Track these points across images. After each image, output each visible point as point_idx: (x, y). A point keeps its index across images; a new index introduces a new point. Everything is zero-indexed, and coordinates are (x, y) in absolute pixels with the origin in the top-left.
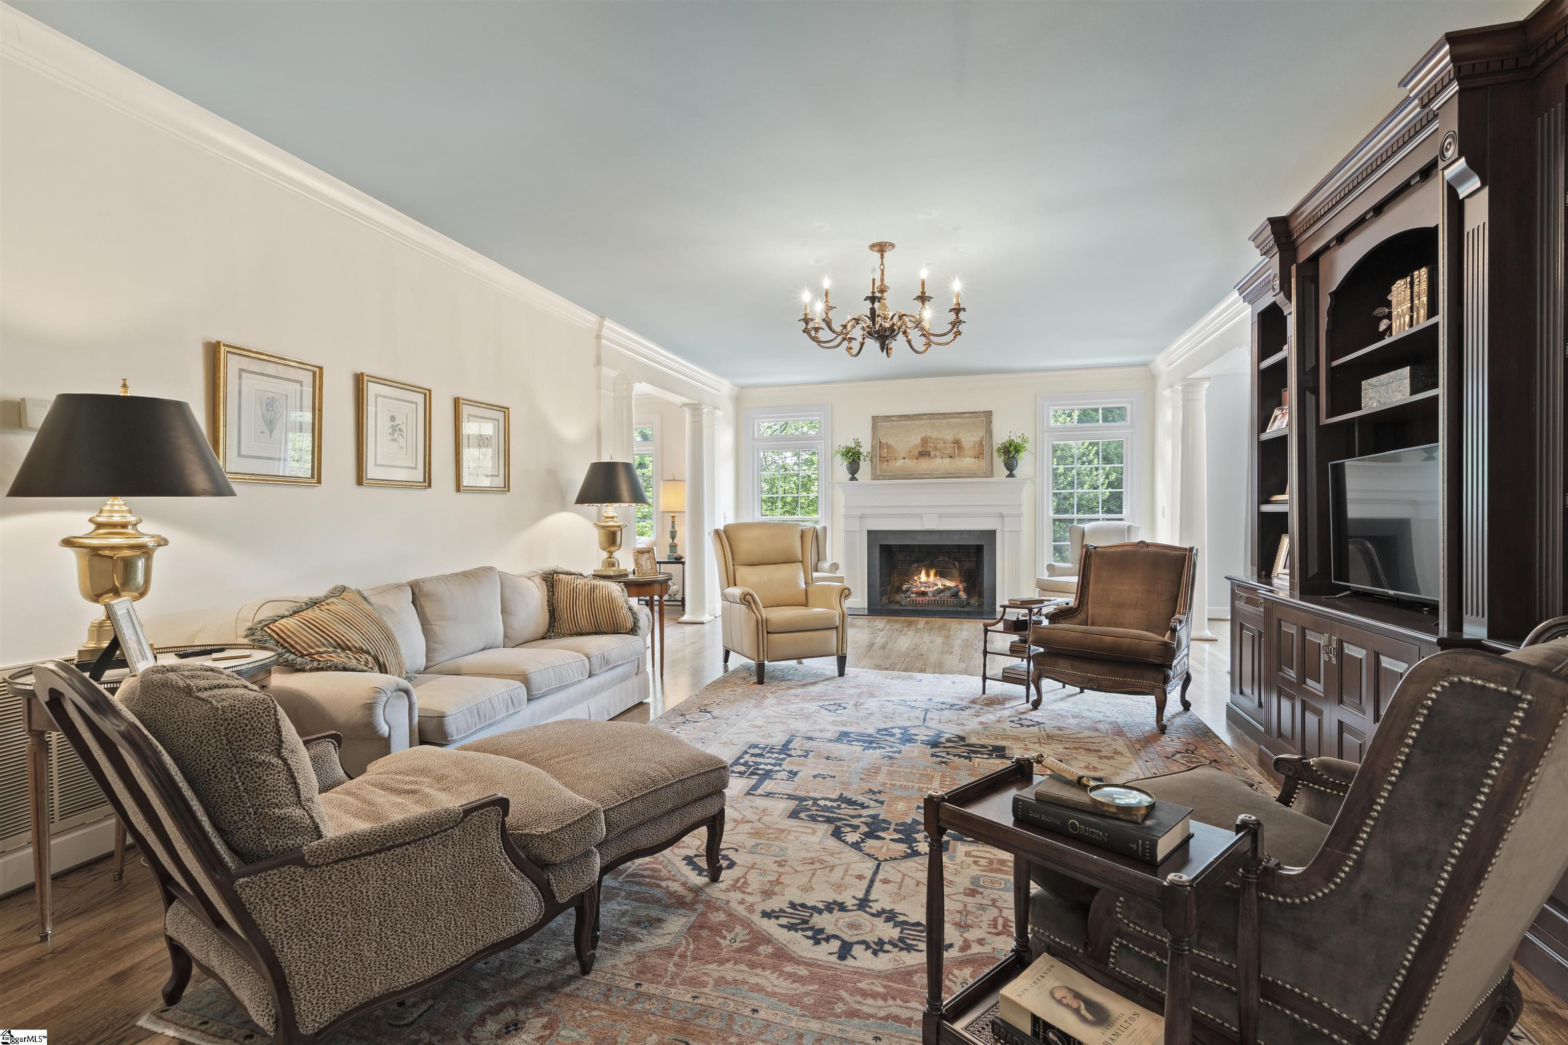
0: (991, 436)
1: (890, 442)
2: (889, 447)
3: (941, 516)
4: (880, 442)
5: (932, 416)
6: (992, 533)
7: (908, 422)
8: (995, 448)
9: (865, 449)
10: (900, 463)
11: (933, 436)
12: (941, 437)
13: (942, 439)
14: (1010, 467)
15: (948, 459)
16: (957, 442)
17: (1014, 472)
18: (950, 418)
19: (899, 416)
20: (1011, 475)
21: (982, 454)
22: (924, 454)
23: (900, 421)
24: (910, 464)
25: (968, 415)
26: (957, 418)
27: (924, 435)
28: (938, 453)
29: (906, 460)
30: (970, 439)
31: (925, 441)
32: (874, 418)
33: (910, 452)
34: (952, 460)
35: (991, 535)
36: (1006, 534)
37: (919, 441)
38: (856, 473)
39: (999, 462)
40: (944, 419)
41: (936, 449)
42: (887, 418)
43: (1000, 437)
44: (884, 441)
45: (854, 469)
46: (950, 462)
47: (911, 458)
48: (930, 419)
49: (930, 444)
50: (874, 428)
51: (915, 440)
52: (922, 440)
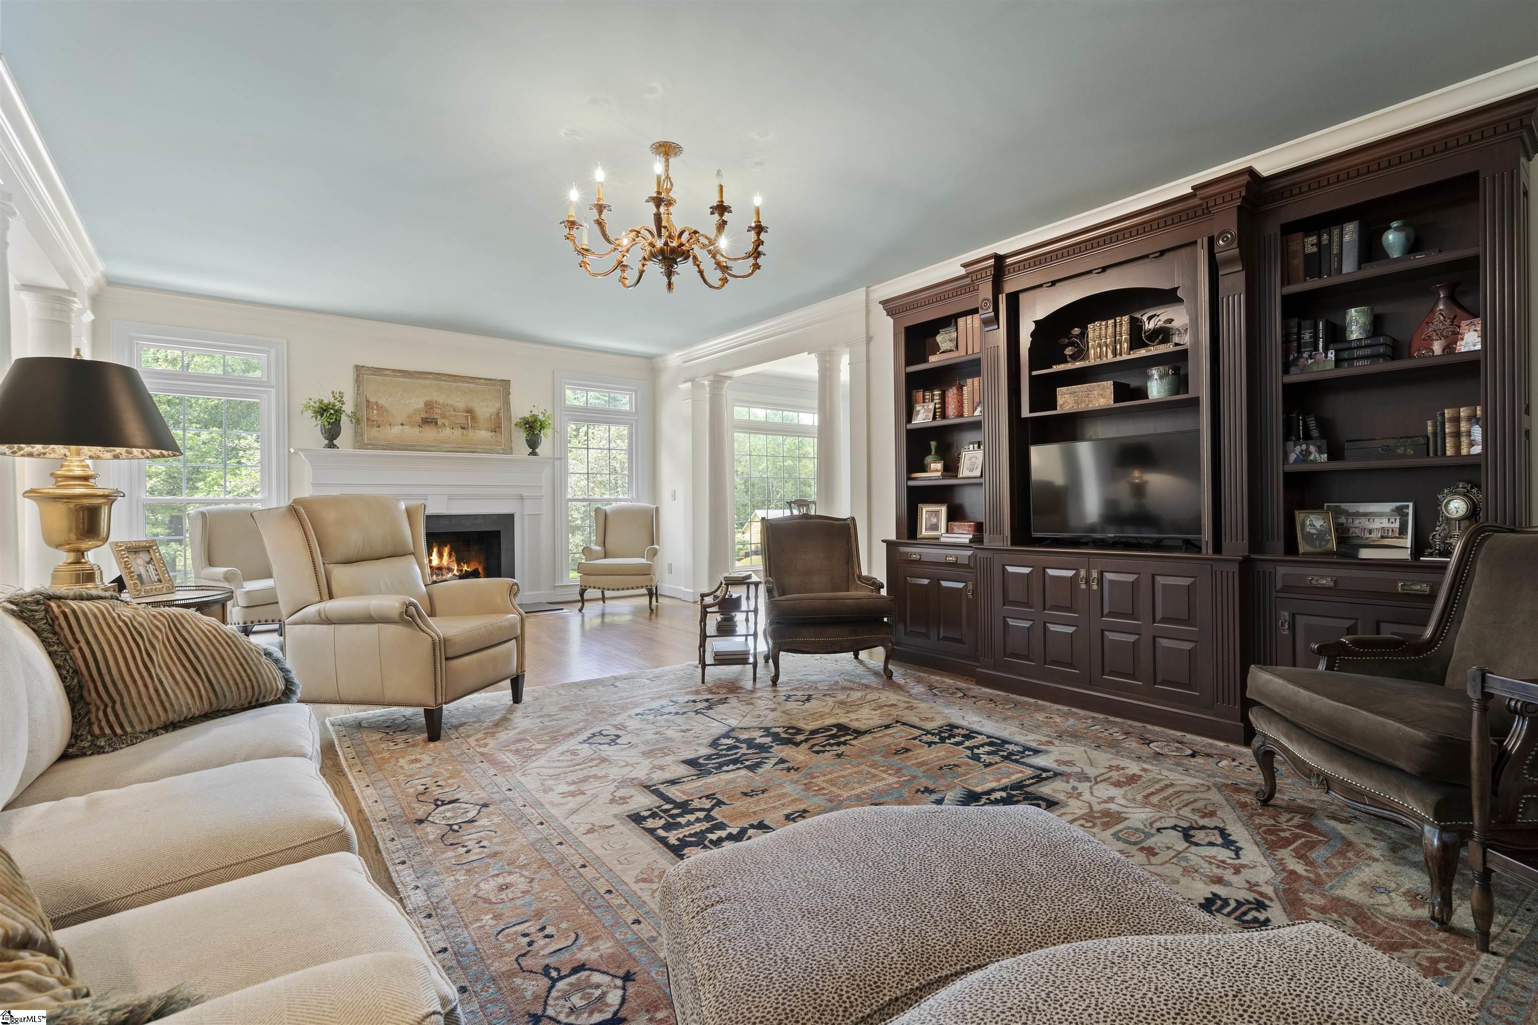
0: (509, 410)
1: (382, 402)
2: (380, 407)
3: (451, 498)
4: (368, 401)
5: (438, 376)
6: (510, 517)
7: (407, 380)
8: (514, 422)
9: (348, 408)
10: (396, 430)
11: (441, 401)
12: (450, 403)
13: (452, 406)
14: (533, 444)
15: (460, 430)
16: (470, 411)
17: (537, 450)
18: (462, 382)
19: (394, 371)
20: (533, 453)
21: (500, 427)
22: (428, 422)
23: (396, 376)
24: (412, 433)
25: (482, 381)
26: (469, 382)
27: (428, 398)
28: (446, 422)
29: (405, 427)
30: (485, 409)
31: (429, 406)
32: (358, 369)
33: (410, 417)
34: (465, 431)
35: (509, 519)
36: (526, 518)
37: (422, 405)
38: (335, 439)
39: (520, 437)
40: (454, 382)
41: (444, 417)
42: (378, 371)
43: (521, 409)
44: (373, 399)
45: (332, 434)
46: (463, 434)
47: (412, 426)
48: (436, 379)
49: (436, 411)
50: (358, 381)
51: (416, 403)
52: (426, 404)
